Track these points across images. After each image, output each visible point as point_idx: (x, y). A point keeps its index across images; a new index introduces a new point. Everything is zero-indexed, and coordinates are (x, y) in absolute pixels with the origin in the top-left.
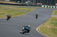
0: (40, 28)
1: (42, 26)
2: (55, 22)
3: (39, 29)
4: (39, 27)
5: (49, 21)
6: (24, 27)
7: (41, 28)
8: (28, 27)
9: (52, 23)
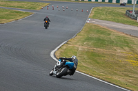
0: (59, 52)
1: (65, 47)
2: (95, 36)
3: (57, 55)
4: (57, 49)
5: (82, 33)
6: (61, 59)
7: (61, 52)
8: (71, 60)
9: (89, 39)
